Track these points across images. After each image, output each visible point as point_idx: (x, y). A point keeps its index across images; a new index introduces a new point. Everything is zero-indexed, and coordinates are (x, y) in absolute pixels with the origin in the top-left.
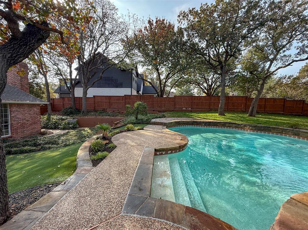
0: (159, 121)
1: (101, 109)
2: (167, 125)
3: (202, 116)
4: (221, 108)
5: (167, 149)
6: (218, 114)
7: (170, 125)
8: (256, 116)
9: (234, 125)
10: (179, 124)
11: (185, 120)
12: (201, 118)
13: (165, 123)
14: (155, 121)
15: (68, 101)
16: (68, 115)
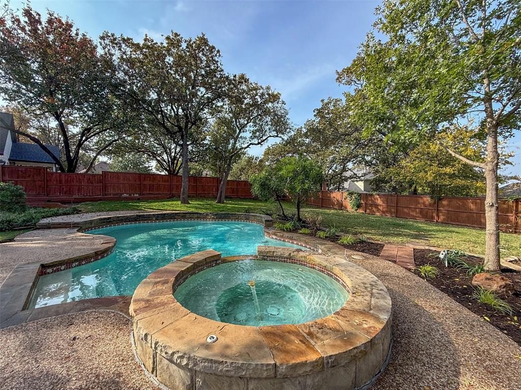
0: (62, 221)
2: (79, 226)
3: (155, 206)
4: (184, 193)
5: (69, 259)
6: (179, 202)
7: (88, 225)
8: (225, 201)
9: (196, 216)
10: (109, 222)
11: (122, 214)
12: (154, 209)
13: (75, 223)
14: (51, 222)
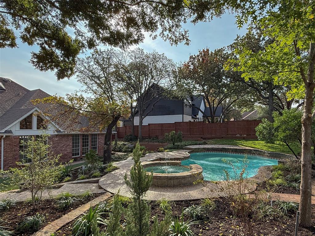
1: (154, 136)
15: (129, 129)
16: (128, 141)
